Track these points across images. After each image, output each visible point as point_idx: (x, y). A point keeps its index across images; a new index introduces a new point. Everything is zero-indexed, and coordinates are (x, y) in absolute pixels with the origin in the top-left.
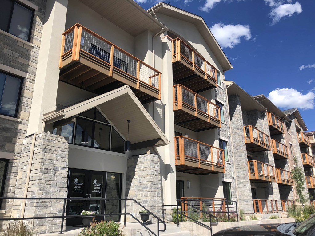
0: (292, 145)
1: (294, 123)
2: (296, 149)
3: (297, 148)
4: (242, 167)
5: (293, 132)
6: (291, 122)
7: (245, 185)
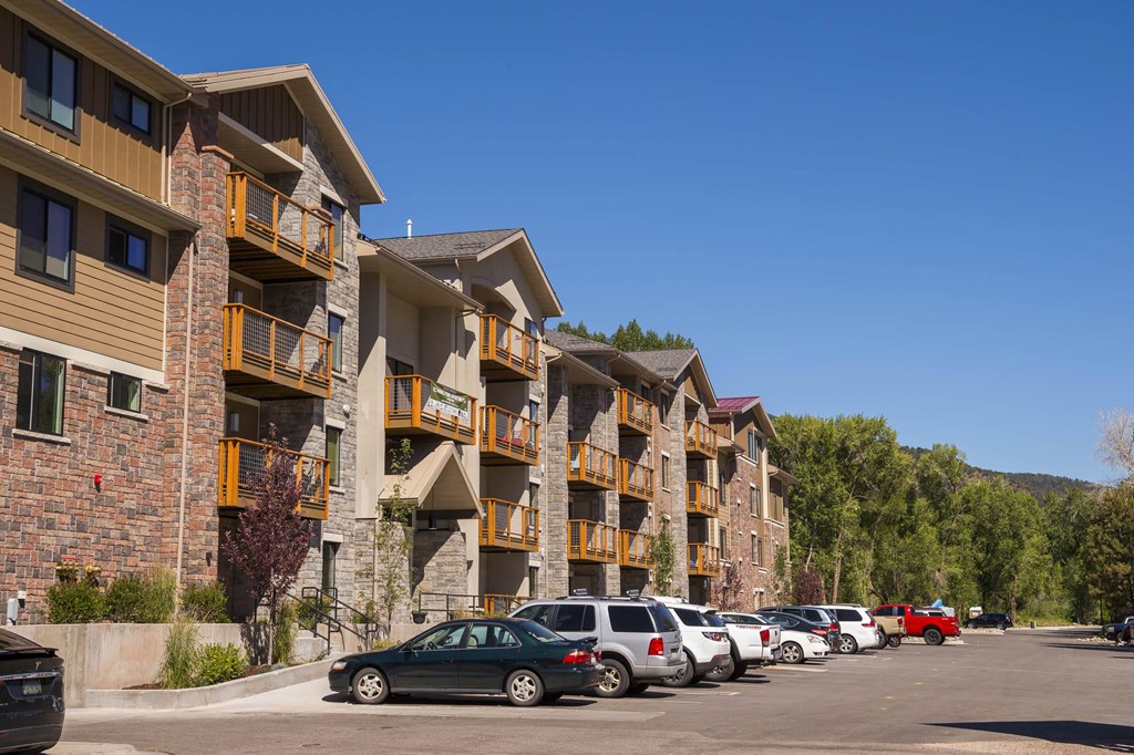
0: (667, 458)
1: (684, 392)
2: (677, 471)
3: (679, 467)
4: (557, 532)
5: (676, 423)
6: (675, 392)
7: (558, 570)
